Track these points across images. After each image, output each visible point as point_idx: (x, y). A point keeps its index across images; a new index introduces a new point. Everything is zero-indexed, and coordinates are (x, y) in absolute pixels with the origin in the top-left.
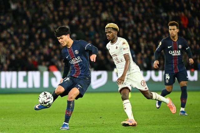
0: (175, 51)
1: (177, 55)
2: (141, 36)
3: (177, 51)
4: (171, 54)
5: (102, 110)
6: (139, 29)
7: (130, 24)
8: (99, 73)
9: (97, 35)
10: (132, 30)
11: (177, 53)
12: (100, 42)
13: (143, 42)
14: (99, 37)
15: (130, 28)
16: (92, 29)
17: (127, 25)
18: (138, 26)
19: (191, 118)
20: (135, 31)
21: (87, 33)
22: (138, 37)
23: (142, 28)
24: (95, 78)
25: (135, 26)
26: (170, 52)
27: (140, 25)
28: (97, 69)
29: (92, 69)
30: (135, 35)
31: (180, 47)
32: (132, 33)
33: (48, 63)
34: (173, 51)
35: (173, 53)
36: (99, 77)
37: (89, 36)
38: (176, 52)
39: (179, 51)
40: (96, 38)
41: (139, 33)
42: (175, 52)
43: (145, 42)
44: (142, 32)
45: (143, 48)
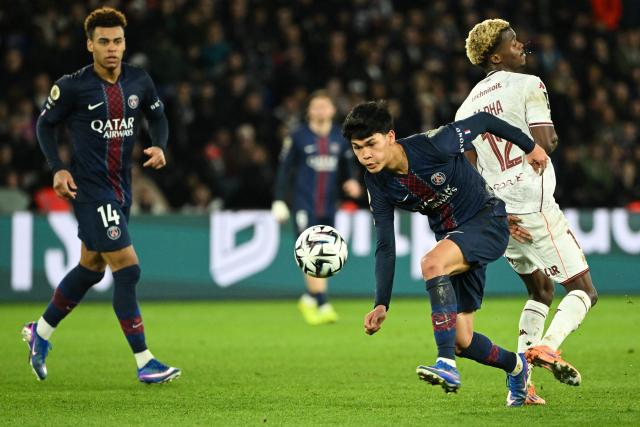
0: (116, 121)
1: (121, 134)
2: (418, 67)
3: (124, 121)
4: (99, 130)
5: (257, 374)
6: (412, 35)
7: (374, 14)
8: (244, 218)
9: (236, 61)
10: (382, 42)
11: (123, 128)
12: (249, 89)
13: (430, 90)
14: (244, 69)
15: (375, 30)
16: (216, 34)
17: (361, 19)
18: (407, 23)
19: (629, 410)
20: (398, 44)
21: (194, 52)
22: (410, 68)
23: (426, 30)
24: (229, 239)
25: (396, 22)
26: (97, 125)
27: (417, 17)
28: (233, 204)
29: (216, 204)
30: (395, 60)
31: (133, 101)
32: (386, 52)
33: (29, 179)
34: (109, 122)
35: (108, 129)
36: (245, 236)
37: (203, 63)
38: (119, 123)
39: (131, 120)
40: (230, 73)
41: (414, 54)
42: (113, 124)
43: (438, 88)
44: (428, 49)
45: (428, 114)
